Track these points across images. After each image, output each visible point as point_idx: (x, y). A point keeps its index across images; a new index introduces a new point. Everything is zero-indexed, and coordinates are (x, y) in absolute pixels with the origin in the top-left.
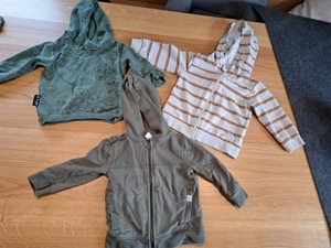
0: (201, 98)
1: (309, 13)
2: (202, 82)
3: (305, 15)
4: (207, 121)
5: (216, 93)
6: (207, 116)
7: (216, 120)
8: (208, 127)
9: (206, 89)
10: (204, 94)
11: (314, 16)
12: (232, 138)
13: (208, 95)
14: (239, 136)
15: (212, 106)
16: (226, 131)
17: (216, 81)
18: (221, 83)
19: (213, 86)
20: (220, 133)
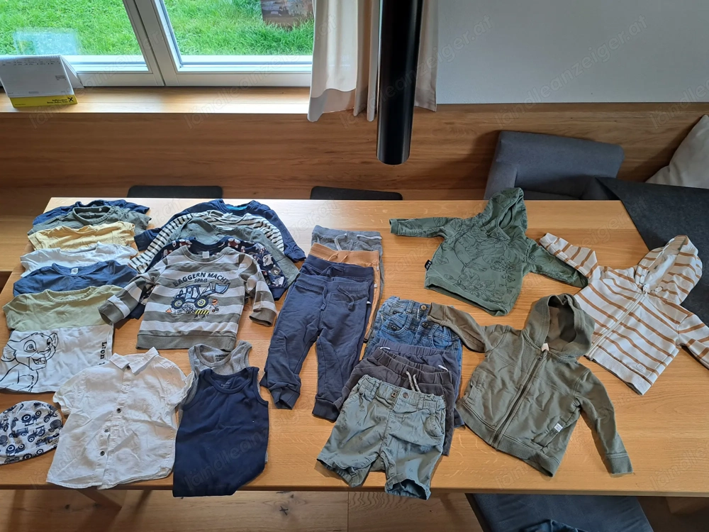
0: (610, 317)
1: (680, 179)
2: (615, 299)
3: (674, 182)
4: (613, 342)
5: (631, 314)
6: (614, 337)
7: (625, 344)
8: (612, 349)
9: (620, 307)
10: (615, 312)
11: (689, 182)
12: (644, 371)
13: (620, 315)
14: (654, 371)
15: (623, 328)
16: (636, 361)
17: (634, 300)
18: (641, 304)
19: (629, 305)
20: (627, 360)
